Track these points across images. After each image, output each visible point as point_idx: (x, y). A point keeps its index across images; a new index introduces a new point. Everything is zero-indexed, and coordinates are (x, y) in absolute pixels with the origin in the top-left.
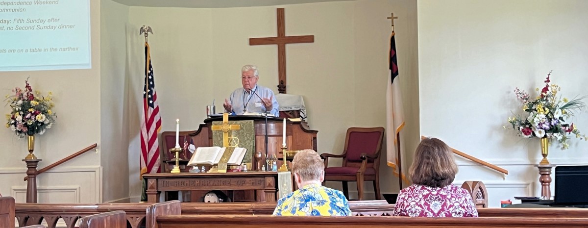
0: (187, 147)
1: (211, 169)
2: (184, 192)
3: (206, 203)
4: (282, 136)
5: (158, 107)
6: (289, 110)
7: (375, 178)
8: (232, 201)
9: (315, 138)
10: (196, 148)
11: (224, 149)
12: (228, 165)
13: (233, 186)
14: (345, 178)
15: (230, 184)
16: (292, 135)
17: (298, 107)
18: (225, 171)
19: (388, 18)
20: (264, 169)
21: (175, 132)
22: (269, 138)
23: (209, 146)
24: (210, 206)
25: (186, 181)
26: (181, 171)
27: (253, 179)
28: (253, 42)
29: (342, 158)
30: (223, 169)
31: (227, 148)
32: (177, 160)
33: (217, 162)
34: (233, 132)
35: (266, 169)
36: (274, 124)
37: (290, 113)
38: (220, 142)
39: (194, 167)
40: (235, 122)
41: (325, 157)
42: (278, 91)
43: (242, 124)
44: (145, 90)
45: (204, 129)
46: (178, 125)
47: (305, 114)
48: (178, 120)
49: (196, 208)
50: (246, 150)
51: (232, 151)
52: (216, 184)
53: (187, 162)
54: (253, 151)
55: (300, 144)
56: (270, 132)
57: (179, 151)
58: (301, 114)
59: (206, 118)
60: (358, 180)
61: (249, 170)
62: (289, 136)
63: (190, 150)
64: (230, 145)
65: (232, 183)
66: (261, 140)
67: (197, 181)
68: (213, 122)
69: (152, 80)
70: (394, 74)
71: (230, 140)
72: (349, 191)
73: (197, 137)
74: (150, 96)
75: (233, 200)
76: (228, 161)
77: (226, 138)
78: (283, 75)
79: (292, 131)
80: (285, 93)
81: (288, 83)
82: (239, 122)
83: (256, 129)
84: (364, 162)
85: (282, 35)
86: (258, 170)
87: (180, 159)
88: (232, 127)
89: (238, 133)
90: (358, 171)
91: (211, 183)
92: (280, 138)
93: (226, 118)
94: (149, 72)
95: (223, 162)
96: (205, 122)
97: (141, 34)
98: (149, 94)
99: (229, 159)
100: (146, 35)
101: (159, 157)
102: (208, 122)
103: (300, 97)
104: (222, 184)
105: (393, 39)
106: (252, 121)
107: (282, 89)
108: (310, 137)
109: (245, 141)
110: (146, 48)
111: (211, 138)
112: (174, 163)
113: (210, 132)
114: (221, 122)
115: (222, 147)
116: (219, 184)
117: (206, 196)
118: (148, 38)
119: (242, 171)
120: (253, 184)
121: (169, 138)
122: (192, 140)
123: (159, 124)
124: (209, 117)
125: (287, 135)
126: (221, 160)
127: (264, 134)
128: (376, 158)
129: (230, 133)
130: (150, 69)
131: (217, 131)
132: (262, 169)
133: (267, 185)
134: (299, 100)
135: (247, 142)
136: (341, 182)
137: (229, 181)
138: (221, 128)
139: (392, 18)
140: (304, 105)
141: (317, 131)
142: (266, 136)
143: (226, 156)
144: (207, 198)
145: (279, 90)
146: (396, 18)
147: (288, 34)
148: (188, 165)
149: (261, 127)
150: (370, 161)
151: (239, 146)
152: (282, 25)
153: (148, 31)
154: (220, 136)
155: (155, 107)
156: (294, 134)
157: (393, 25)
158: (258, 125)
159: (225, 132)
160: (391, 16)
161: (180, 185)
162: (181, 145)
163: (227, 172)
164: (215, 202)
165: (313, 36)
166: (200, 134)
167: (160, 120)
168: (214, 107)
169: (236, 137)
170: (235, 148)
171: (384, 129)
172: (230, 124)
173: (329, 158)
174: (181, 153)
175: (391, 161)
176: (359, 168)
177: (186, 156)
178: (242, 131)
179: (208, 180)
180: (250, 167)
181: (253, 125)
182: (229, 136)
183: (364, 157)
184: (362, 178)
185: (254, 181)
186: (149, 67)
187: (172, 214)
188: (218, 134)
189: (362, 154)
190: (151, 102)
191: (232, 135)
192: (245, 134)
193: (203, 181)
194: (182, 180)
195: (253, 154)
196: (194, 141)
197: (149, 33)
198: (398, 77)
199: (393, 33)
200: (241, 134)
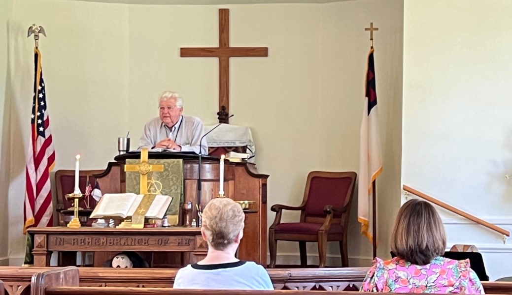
0: (91, 192)
1: (123, 223)
2: (84, 253)
3: (115, 269)
4: (218, 180)
5: (50, 137)
6: (232, 145)
7: (343, 238)
8: (150, 267)
9: (265, 185)
10: (103, 195)
11: (141, 196)
12: (145, 219)
13: (152, 246)
14: (303, 237)
15: (147, 243)
16: (233, 179)
17: (244, 143)
18: (141, 226)
19: (366, 29)
20: (194, 224)
21: (74, 171)
22: (202, 183)
23: (121, 192)
24: (119, 273)
25: (88, 238)
26: (82, 225)
27: (180, 237)
28: (186, 52)
29: (300, 212)
30: (139, 223)
31: (145, 195)
32: (76, 208)
33: (130, 214)
34: (154, 174)
36: (211, 165)
38: (136, 187)
39: (99, 220)
40: (156, 161)
41: (278, 209)
42: (218, 120)
43: (166, 164)
44: (34, 113)
45: (116, 170)
46: (77, 164)
47: (253, 151)
48: (78, 157)
49: (101, 275)
50: (171, 198)
51: (153, 200)
52: (129, 243)
53: (90, 213)
54: (181, 200)
55: (245, 192)
56: (205, 176)
57: (79, 198)
59: (117, 154)
60: (320, 240)
61: (174, 226)
62: (230, 181)
63: (94, 197)
64: (149, 191)
65: (150, 243)
66: (192, 186)
67: (103, 239)
68: (127, 160)
69: (44, 99)
70: (372, 102)
71: (150, 185)
72: (308, 254)
73: (105, 178)
74: (40, 121)
75: (152, 265)
76: (145, 213)
77: (144, 181)
78: (225, 99)
79: (234, 175)
80: (228, 123)
82: (162, 161)
83: (184, 169)
84: (329, 218)
85: (225, 45)
86: (186, 226)
87: (81, 209)
88: (153, 168)
89: (161, 176)
90: (321, 229)
92: (217, 183)
93: (144, 156)
94: (40, 88)
95: (139, 215)
96: (116, 158)
97: (29, 36)
98: (39, 118)
99: (147, 209)
100: (36, 37)
101: (51, 205)
102: (120, 160)
103: (247, 129)
104: (137, 242)
105: (371, 58)
106: (181, 160)
107: (224, 116)
108: (258, 182)
109: (170, 188)
110: (36, 56)
111: (123, 181)
112: (72, 213)
113: (123, 173)
114: (137, 160)
115: (138, 193)
116: (133, 244)
117: (115, 259)
118: (39, 41)
119: (163, 226)
120: (179, 244)
121: (65, 180)
122: (97, 183)
123: (51, 159)
124: (122, 153)
125: (225, 181)
126: (136, 211)
127: (196, 176)
128: (345, 212)
129: (149, 174)
130: (41, 85)
131: (131, 172)
133: (198, 245)
134: (246, 133)
135: (172, 188)
136: (298, 243)
137: (147, 239)
138: (137, 168)
139: (372, 29)
140: (252, 140)
141: (267, 176)
142: (200, 181)
143: (143, 206)
144: (116, 262)
145: (219, 118)
146: (377, 29)
147: (234, 43)
148: (91, 217)
149: (192, 168)
150: (337, 215)
151: (161, 193)
152: (225, 31)
153: (39, 32)
154: (135, 179)
156: (237, 179)
157: (372, 39)
158: (189, 166)
159: (143, 174)
160: (369, 27)
161: (79, 243)
162: (82, 188)
163: (145, 227)
164: (126, 267)
165: (267, 48)
166: (110, 175)
167: (53, 155)
168: (128, 140)
169: (158, 180)
170: (156, 195)
171: (356, 174)
172: (150, 164)
173: (283, 211)
174: (81, 200)
175: (363, 216)
176: (322, 224)
177: (89, 204)
178: (166, 172)
179: (118, 238)
180: (176, 221)
181: (181, 165)
182: (148, 180)
183: (328, 210)
184: (325, 238)
185: (181, 241)
186: (39, 81)
187: (67, 284)
188: (133, 176)
189: (327, 206)
190: (41, 129)
191: (153, 178)
192: (171, 177)
193: (111, 238)
194: (82, 237)
195: (180, 204)
196: (100, 184)
197: (40, 35)
198: (377, 107)
199: (372, 50)
200: (165, 177)
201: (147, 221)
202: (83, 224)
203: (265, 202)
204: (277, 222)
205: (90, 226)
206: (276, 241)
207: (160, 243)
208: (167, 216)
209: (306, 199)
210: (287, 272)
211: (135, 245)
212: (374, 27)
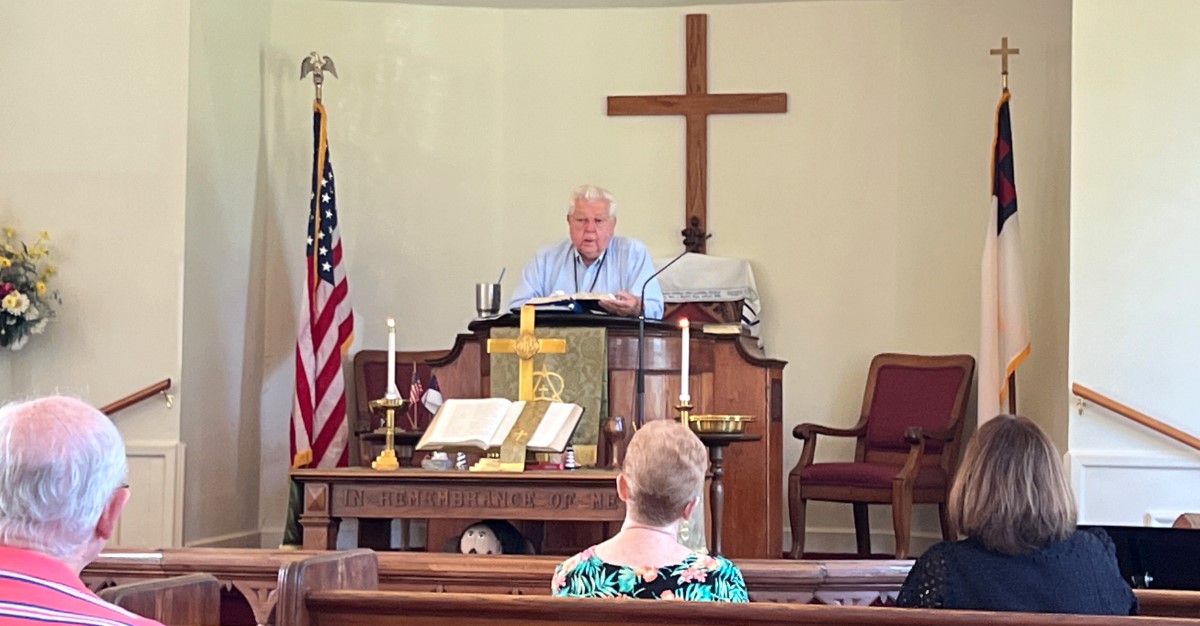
0: (421, 395)
1: (483, 461)
2: (406, 522)
3: (466, 556)
4: (679, 372)
5: (344, 282)
6: (713, 298)
8: (539, 552)
9: (777, 383)
10: (444, 400)
11: (519, 406)
12: (528, 452)
13: (542, 510)
14: (861, 494)
15: (531, 503)
16: (712, 369)
17: (737, 293)
18: (519, 467)
19: (993, 52)
21: (385, 354)
22: (646, 377)
23: (483, 396)
24: (472, 565)
25: (411, 491)
26: (401, 465)
27: (599, 491)
28: (618, 106)
29: (854, 439)
30: (516, 460)
31: (528, 403)
32: (390, 433)
33: (498, 441)
34: (547, 359)
36: (664, 341)
37: (716, 310)
38: (512, 386)
39: (435, 453)
40: (553, 331)
41: (807, 433)
42: (684, 247)
43: (572, 339)
44: (311, 233)
45: (470, 349)
46: (392, 337)
47: (757, 311)
48: (391, 323)
49: (434, 568)
50: (581, 410)
51: (544, 413)
52: (495, 501)
53: (417, 439)
54: (602, 412)
55: (736, 396)
56: (653, 363)
57: (396, 408)
58: (746, 312)
59: (475, 317)
60: (897, 500)
61: (588, 467)
62: (703, 375)
63: (427, 406)
64: (538, 394)
65: (537, 502)
66: (625, 384)
67: (442, 493)
68: (494, 330)
69: (331, 205)
70: (1006, 206)
71: (539, 382)
72: (872, 532)
73: (449, 368)
74: (323, 251)
75: (544, 548)
76: (528, 440)
77: (526, 374)
78: (697, 201)
79: (712, 361)
80: (704, 252)
81: (713, 225)
82: (565, 331)
83: (610, 349)
84: (915, 452)
85: (699, 88)
86: (612, 468)
87: (400, 431)
88: (545, 344)
89: (561, 362)
90: (898, 476)
91: (481, 500)
92: (676, 377)
93: (527, 319)
94: (324, 182)
95: (514, 443)
96: (471, 327)
97: (303, 76)
98: (321, 243)
99: (532, 432)
100: (318, 78)
101: (345, 423)
102: (481, 330)
103: (743, 264)
104: (510, 501)
105: (1004, 111)
106: (603, 331)
107: (695, 238)
108: (763, 376)
109: (580, 387)
110: (318, 116)
111: (485, 372)
112: (382, 440)
113: (485, 357)
114: (513, 331)
115: (514, 398)
116: (503, 503)
117: (467, 536)
118: (324, 87)
119: (564, 467)
120: (596, 506)
121: (370, 367)
122: (434, 377)
123: (346, 328)
124: (484, 315)
125: (691, 373)
126: (509, 436)
127: (634, 365)
128: (950, 440)
129: (537, 360)
130: (326, 176)
131: (502, 354)
134: (741, 273)
135: (585, 387)
136: (851, 505)
137: (530, 494)
138: (513, 346)
139: (1005, 52)
140: (754, 288)
141: (784, 363)
142: (641, 374)
143: (522, 426)
144: (469, 541)
145: (685, 242)
146: (1016, 51)
147: (717, 85)
148: (419, 447)
149: (625, 347)
150: (933, 447)
151: (562, 398)
152: (698, 63)
153: (324, 68)
154: (509, 369)
155: (337, 282)
156: (719, 369)
157: (1005, 73)
158: (619, 341)
159: (525, 359)
160: (999, 46)
161: (394, 501)
162: (404, 392)
163: (525, 469)
164: (489, 553)
165: (784, 96)
166: (460, 359)
167: (350, 319)
168: (497, 288)
169: (555, 371)
170: (550, 402)
171: (974, 361)
172: (538, 337)
173: (819, 436)
174: (400, 411)
176: (901, 466)
177: (417, 418)
178: (573, 355)
179: (474, 490)
180: (592, 458)
181: (603, 341)
182: (534, 370)
183: (914, 436)
184: (907, 496)
185: (599, 498)
186: (323, 169)
187: (352, 586)
188: (505, 363)
189: (911, 428)
190: (327, 267)
191: (544, 366)
192: (582, 366)
193: (459, 490)
194: (401, 488)
195: (601, 421)
196: (440, 381)
197: (326, 73)
198: (1017, 217)
199: (1006, 95)
200: (569, 364)
201: (532, 457)
202: (403, 462)
203: (777, 417)
204: (805, 462)
205: (419, 466)
206: (804, 501)
207: (557, 502)
208: (574, 447)
209: (867, 412)
210: (819, 567)
211: (506, 506)
212: (1010, 47)
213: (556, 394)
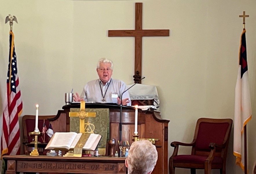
0: (46, 131)
1: (68, 153)
4: (134, 124)
5: (20, 92)
6: (144, 99)
7: (222, 167)
9: (166, 128)
10: (54, 133)
11: (80, 134)
12: (83, 150)
13: (88, 170)
14: (193, 165)
15: (84, 168)
16: (144, 123)
17: (152, 97)
18: (80, 156)
19: (240, 16)
20: (117, 155)
21: (35, 116)
22: (122, 125)
23: (67, 132)
25: (44, 164)
26: (40, 155)
27: (107, 164)
28: (112, 34)
29: (192, 147)
30: (79, 154)
31: (83, 134)
32: (36, 143)
33: (73, 147)
34: (89, 119)
35: (119, 156)
36: (129, 113)
37: (145, 103)
38: (77, 128)
39: (52, 151)
40: (91, 109)
41: (176, 145)
42: (134, 81)
43: (98, 112)
44: (9, 76)
45: (63, 116)
46: (37, 111)
47: (159, 103)
48: (37, 106)
50: (101, 136)
51: (88, 137)
52: (72, 168)
53: (46, 145)
54: (108, 137)
55: (152, 132)
56: (125, 121)
57: (38, 135)
58: (155, 103)
59: (65, 105)
60: (206, 168)
61: (103, 156)
62: (142, 125)
63: (48, 134)
64: (86, 131)
65: (86, 168)
66: (115, 128)
67: (54, 164)
68: (71, 109)
69: (15, 66)
70: (244, 69)
71: (86, 127)
73: (56, 121)
74: (13, 82)
76: (83, 147)
77: (82, 124)
78: (139, 65)
79: (145, 120)
80: (140, 83)
81: (143, 75)
82: (95, 110)
83: (110, 116)
84: (212, 152)
85: (139, 28)
86: (111, 156)
87: (39, 143)
88: (89, 114)
89: (94, 120)
90: (207, 160)
92: (133, 126)
93: (83, 106)
94: (13, 58)
95: (78, 147)
96: (63, 108)
97: (6, 22)
98: (12, 79)
99: (84, 144)
100: (11, 23)
102: (67, 108)
104: (77, 167)
105: (243, 37)
106: (108, 109)
107: (138, 78)
108: (162, 126)
109: (100, 129)
110: (11, 36)
111: (68, 123)
112: (33, 146)
113: (68, 118)
114: (78, 109)
115: (78, 132)
116: (74, 168)
118: (13, 26)
119: (95, 156)
120: (106, 169)
121: (29, 121)
122: (51, 125)
123: (20, 108)
124: (68, 104)
125: (138, 124)
126: (77, 145)
127: (118, 121)
129: (86, 119)
130: (13, 56)
131: (74, 117)
132: (116, 155)
133: (120, 170)
134: (153, 90)
135: (102, 129)
136: (190, 169)
137: (84, 165)
138: (78, 115)
139: (244, 16)
140: (158, 95)
141: (169, 121)
142: (121, 124)
143: (81, 141)
145: (134, 80)
146: (248, 16)
147: (146, 26)
148: (46, 149)
149: (115, 115)
150: (218, 149)
151: (94, 132)
152: (139, 19)
153: (13, 20)
154: (76, 122)
155: (17, 92)
156: (147, 123)
157: (244, 23)
158: (113, 113)
159: (82, 119)
160: (242, 14)
161: (38, 167)
162: (40, 129)
163: (82, 157)
165: (168, 30)
166: (59, 119)
167: (22, 104)
169: (92, 123)
170: (90, 134)
171: (232, 120)
172: (86, 112)
173: (179, 146)
174: (39, 136)
175: (237, 151)
176: (208, 156)
177: (45, 139)
178: (98, 118)
179: (64, 163)
180: (104, 153)
181: (108, 113)
182: (85, 123)
183: (212, 146)
184: (209, 166)
185: (107, 166)
186: (13, 54)
188: (75, 120)
189: (211, 143)
190: (14, 87)
191: (88, 121)
192: (101, 121)
193: (59, 164)
194: (40, 162)
195: (107, 140)
196: (52, 126)
197: (14, 22)
198: (248, 72)
199: (244, 31)
200: (97, 121)
201: (84, 152)
202: (41, 153)
203: (166, 140)
204: (175, 154)
205: (46, 155)
206: (174, 168)
207: (93, 168)
208: (98, 149)
209: (196, 138)
211: (76, 169)
212: (246, 14)
213: (92, 131)
